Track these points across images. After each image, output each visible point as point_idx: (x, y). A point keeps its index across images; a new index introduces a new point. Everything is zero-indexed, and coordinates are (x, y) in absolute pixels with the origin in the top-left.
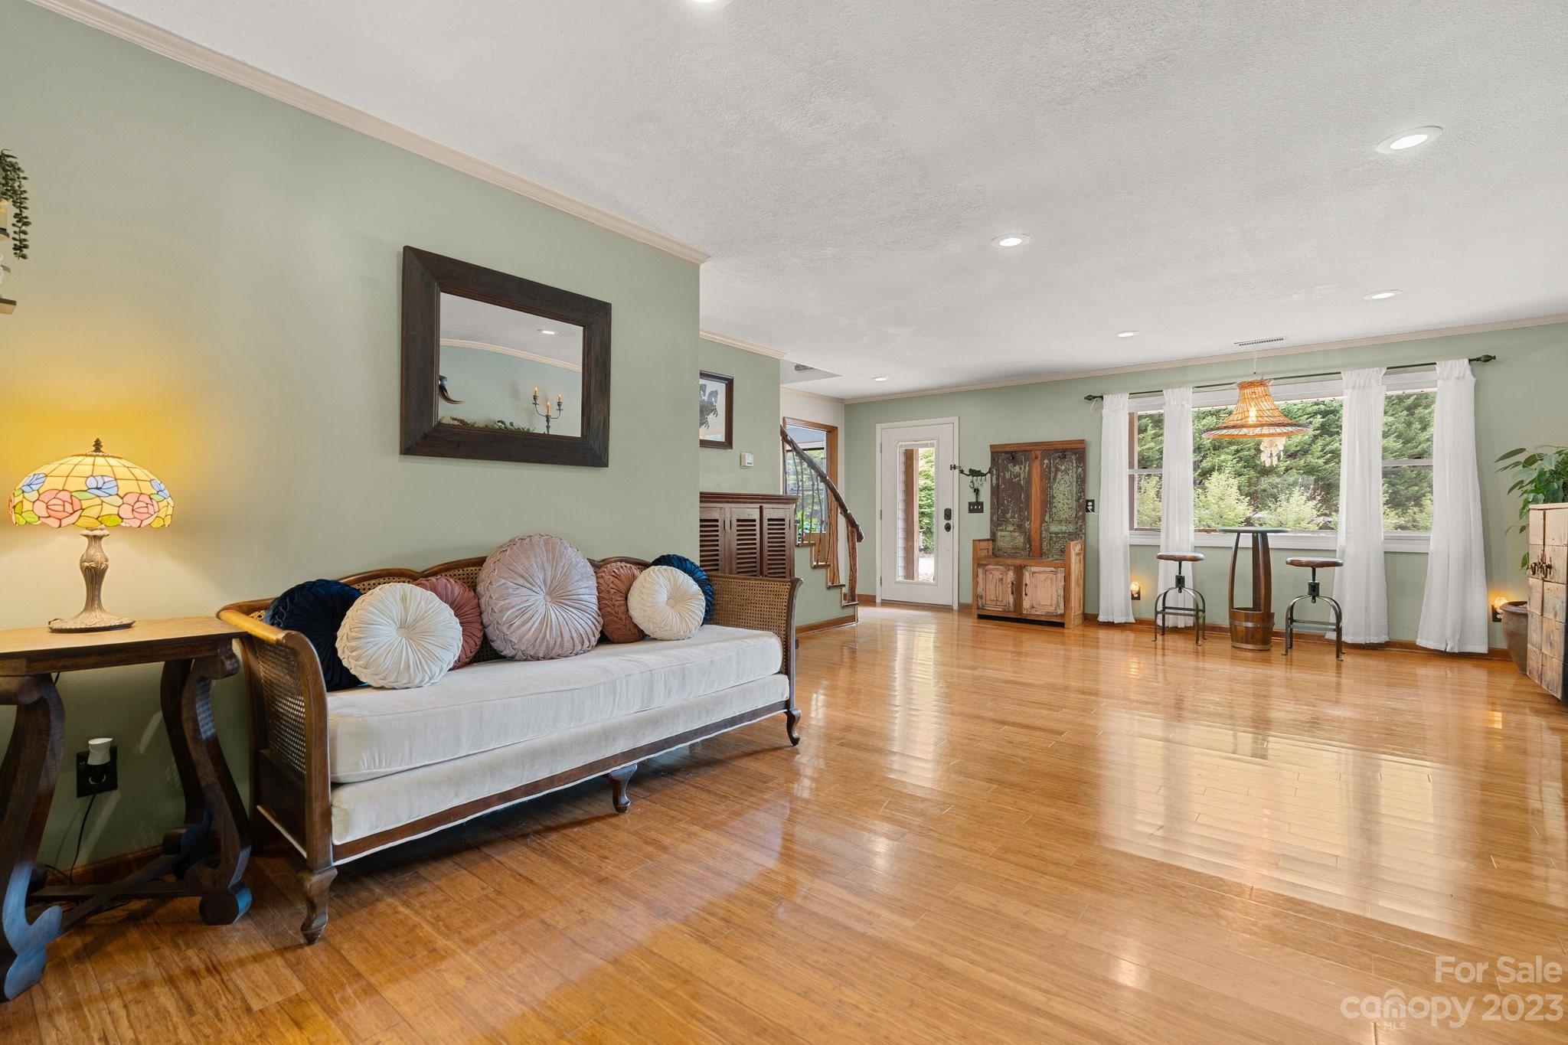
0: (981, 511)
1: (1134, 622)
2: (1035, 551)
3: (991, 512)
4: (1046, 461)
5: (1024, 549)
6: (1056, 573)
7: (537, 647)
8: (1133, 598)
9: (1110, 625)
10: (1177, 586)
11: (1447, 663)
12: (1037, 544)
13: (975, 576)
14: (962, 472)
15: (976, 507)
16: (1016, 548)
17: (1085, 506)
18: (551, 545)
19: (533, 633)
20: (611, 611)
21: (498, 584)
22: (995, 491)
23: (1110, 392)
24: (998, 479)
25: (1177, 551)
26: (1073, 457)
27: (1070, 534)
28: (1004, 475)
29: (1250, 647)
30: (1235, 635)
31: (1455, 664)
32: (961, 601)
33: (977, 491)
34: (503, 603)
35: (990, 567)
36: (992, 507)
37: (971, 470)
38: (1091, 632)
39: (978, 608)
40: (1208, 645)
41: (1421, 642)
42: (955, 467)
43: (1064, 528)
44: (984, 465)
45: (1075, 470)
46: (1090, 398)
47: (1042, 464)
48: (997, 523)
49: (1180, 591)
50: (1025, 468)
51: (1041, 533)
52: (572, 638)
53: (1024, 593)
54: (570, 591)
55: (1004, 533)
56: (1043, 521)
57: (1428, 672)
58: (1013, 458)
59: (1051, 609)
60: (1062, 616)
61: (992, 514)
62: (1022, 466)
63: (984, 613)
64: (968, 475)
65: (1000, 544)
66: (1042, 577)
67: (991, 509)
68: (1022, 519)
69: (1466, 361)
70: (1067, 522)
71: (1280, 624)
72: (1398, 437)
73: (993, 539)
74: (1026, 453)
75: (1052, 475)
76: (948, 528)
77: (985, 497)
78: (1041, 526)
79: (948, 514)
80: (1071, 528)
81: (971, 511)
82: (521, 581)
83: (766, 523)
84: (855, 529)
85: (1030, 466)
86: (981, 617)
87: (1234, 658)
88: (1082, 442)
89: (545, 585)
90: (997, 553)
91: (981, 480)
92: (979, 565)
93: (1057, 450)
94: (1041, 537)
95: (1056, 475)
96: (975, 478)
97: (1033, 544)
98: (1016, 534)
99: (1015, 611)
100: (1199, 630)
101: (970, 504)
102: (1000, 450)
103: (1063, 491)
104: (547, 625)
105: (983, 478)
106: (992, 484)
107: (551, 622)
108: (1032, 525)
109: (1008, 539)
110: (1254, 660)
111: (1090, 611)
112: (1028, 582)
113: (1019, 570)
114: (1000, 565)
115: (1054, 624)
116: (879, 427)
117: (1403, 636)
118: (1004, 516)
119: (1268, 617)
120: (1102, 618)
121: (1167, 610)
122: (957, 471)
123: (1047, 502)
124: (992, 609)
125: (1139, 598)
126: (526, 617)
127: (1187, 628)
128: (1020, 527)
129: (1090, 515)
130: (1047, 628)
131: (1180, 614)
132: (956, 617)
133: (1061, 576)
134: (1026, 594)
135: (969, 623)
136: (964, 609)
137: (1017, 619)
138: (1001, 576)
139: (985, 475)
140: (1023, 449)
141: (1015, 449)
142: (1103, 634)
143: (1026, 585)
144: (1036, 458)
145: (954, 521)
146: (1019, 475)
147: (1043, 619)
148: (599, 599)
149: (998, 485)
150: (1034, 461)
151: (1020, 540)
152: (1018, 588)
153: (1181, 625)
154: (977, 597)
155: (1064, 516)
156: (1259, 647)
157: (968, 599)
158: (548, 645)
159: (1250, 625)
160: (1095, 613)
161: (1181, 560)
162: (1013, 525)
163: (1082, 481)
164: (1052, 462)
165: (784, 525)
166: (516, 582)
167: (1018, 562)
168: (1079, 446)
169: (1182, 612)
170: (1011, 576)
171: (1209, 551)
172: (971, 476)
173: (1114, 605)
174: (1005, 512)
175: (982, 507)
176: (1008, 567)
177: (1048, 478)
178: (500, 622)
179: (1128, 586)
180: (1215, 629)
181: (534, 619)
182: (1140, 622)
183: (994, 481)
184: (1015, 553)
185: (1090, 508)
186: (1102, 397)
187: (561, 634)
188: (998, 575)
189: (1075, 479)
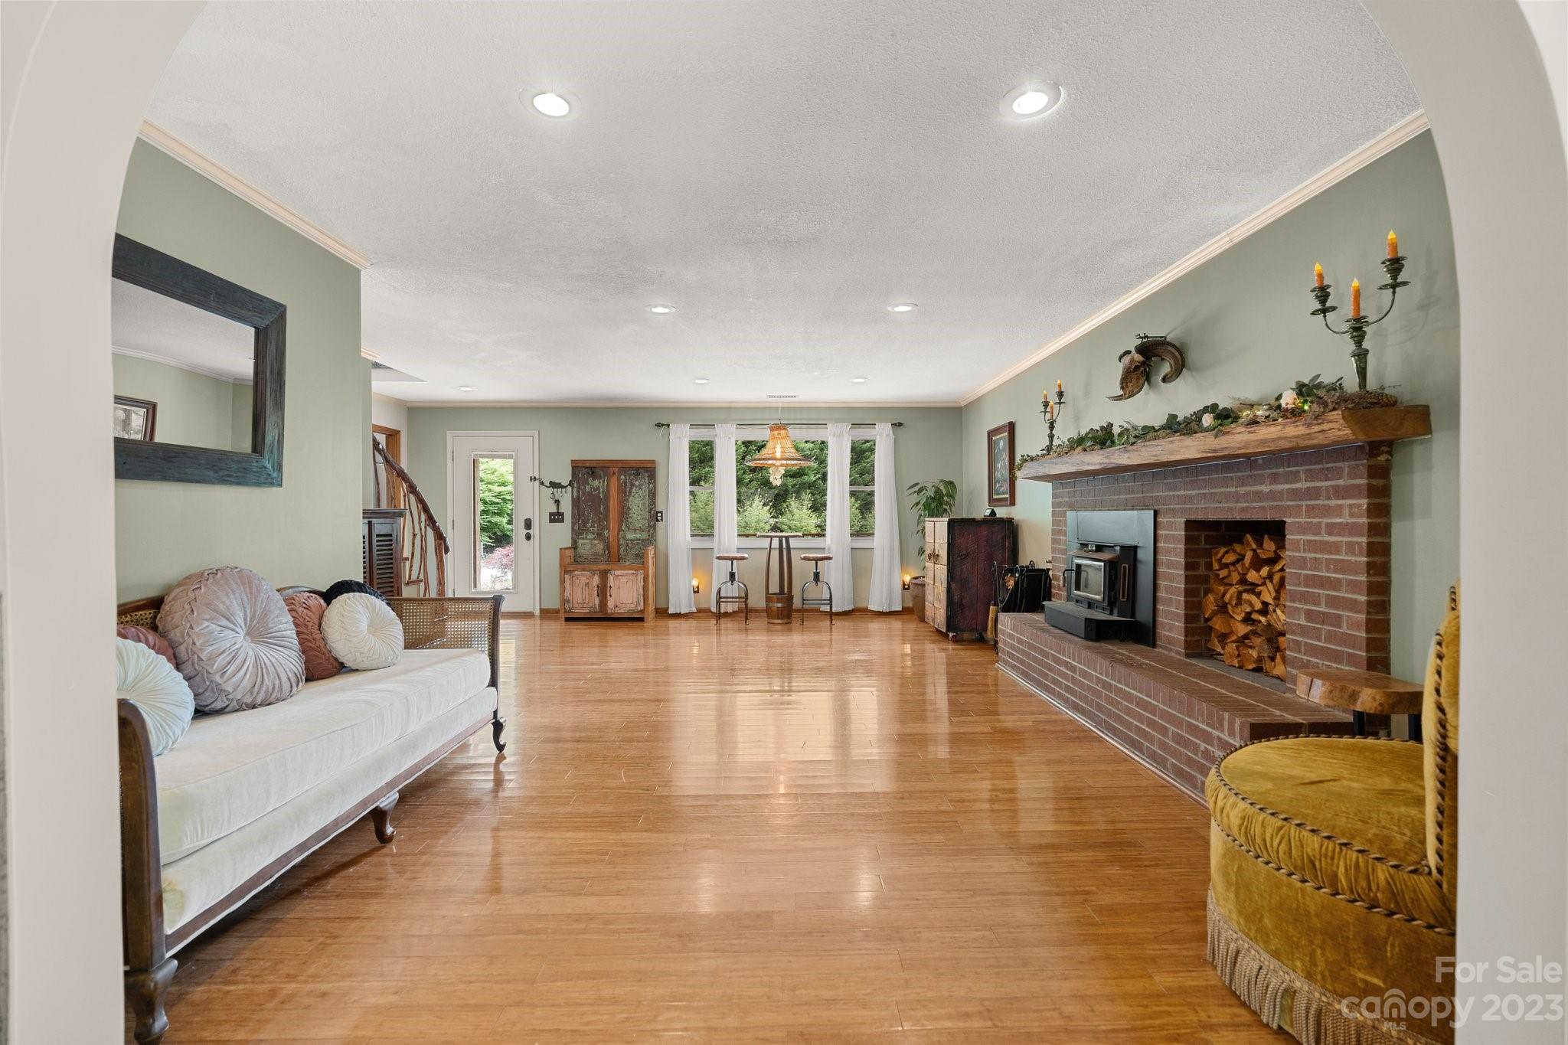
0: (562, 521)
1: (695, 611)
2: (613, 556)
3: (572, 522)
4: (622, 477)
5: (603, 555)
6: (636, 575)
7: (255, 694)
8: (695, 592)
9: (678, 616)
10: (730, 580)
11: (883, 619)
12: (616, 550)
13: (562, 582)
14: (542, 483)
15: (556, 517)
16: (596, 554)
17: (655, 516)
18: (245, 580)
19: (249, 678)
20: (311, 645)
21: (200, 628)
22: (576, 502)
23: (674, 422)
24: (578, 492)
25: (727, 552)
26: (646, 474)
27: (644, 540)
28: (585, 488)
29: (779, 621)
30: (769, 613)
31: (888, 619)
32: (542, 607)
33: (557, 502)
34: (211, 648)
35: (576, 573)
36: (573, 517)
37: (551, 483)
38: (662, 623)
39: (565, 612)
40: (753, 624)
41: (871, 607)
42: (535, 479)
43: (638, 536)
44: (565, 478)
45: (647, 485)
46: (659, 425)
47: (619, 480)
48: (578, 532)
49: (732, 584)
50: (604, 481)
51: (618, 541)
52: (289, 679)
53: (608, 594)
54: (272, 628)
55: (584, 541)
56: (620, 530)
57: (875, 626)
58: (593, 473)
59: (633, 607)
60: (642, 611)
61: (573, 524)
62: (601, 481)
63: (571, 615)
64: (549, 487)
65: (581, 551)
66: (624, 579)
67: (572, 519)
68: (602, 528)
69: (890, 424)
70: (641, 530)
71: (797, 603)
72: (816, 459)
73: (575, 546)
74: (605, 469)
75: (628, 489)
76: (528, 537)
77: (566, 508)
78: (618, 534)
79: (528, 524)
80: (644, 535)
81: (551, 521)
82: (224, 622)
83: (375, 539)
84: (442, 541)
85: (608, 481)
86: (568, 620)
87: (769, 630)
88: (653, 462)
89: (245, 624)
90: (579, 560)
91: (561, 492)
92: (566, 572)
93: (632, 468)
94: (618, 544)
95: (631, 489)
96: (555, 490)
97: (612, 550)
98: (596, 542)
99: (601, 611)
100: (746, 612)
101: (551, 514)
102: (580, 465)
103: (637, 504)
104: (261, 668)
105: (564, 490)
106: (573, 497)
107: (265, 664)
108: (611, 533)
109: (589, 546)
110: (782, 631)
111: (662, 605)
112: (612, 584)
113: (604, 575)
114: (587, 571)
115: (634, 619)
116: (449, 434)
117: (861, 605)
118: (584, 526)
119: (790, 598)
120: (671, 611)
121: (722, 600)
122: (537, 483)
123: (624, 513)
124: (579, 611)
125: (698, 592)
126: (238, 662)
127: (734, 612)
128: (599, 535)
129: (659, 524)
130: (630, 624)
131: (730, 602)
132: (538, 621)
133: (640, 577)
134: (610, 596)
135: (557, 626)
136: (546, 614)
137: (603, 618)
138: (587, 581)
139: (565, 487)
140: (601, 465)
141: (594, 465)
142: (672, 624)
143: (610, 587)
144: (614, 473)
145: (535, 531)
146: (598, 489)
147: (626, 616)
148: (298, 633)
149: (578, 497)
150: (611, 476)
151: (600, 547)
152: (603, 591)
153: (730, 610)
154: (564, 601)
155: (638, 525)
156: (786, 621)
157: (554, 603)
158: (267, 689)
159: (779, 605)
160: (665, 606)
161: (732, 559)
162: (593, 534)
163: (653, 495)
164: (628, 478)
165: (391, 540)
166: (220, 623)
167: (602, 567)
168: (649, 465)
169: (731, 600)
170: (596, 580)
171: (752, 552)
172: (551, 488)
173: (680, 600)
174: (585, 522)
175: (563, 517)
176: (593, 572)
177: (624, 492)
178: (210, 670)
179: (690, 583)
180: (756, 611)
181: (247, 663)
182: (699, 611)
183: (575, 494)
184: (595, 559)
185: (659, 518)
186: (668, 425)
187: (278, 676)
188: (584, 580)
189: (647, 494)
